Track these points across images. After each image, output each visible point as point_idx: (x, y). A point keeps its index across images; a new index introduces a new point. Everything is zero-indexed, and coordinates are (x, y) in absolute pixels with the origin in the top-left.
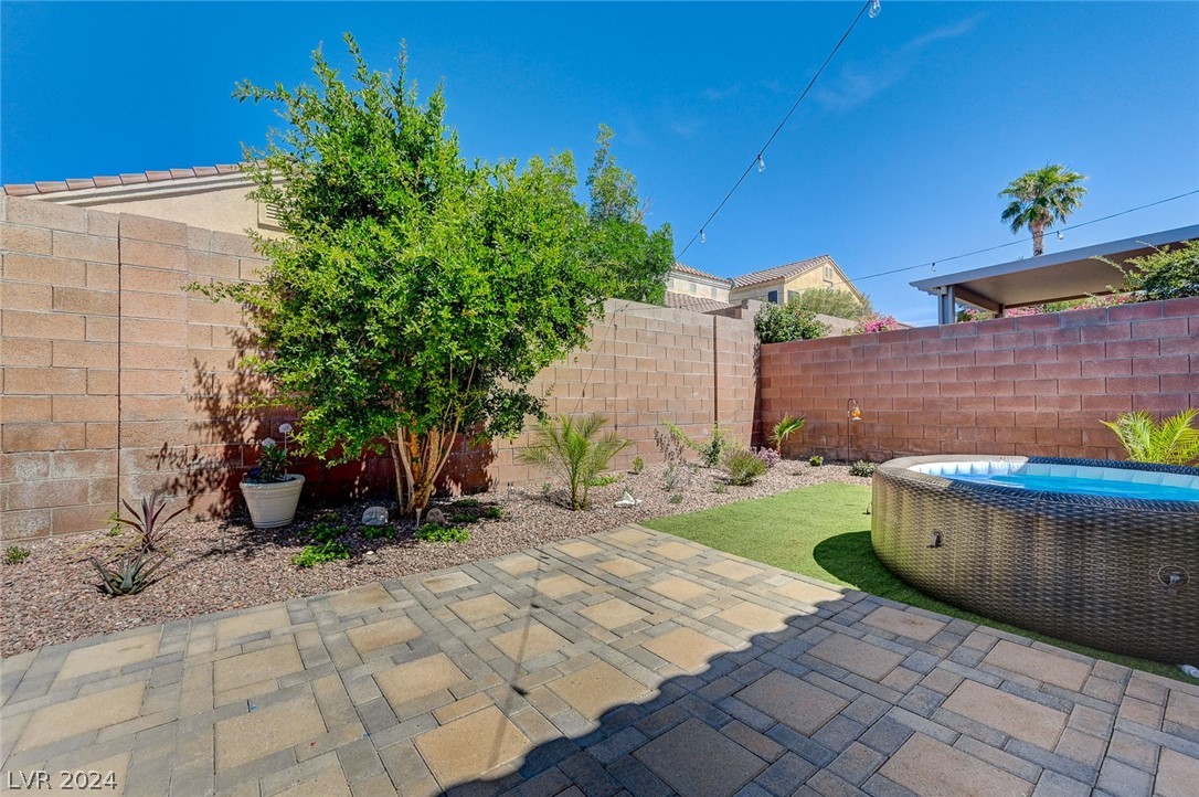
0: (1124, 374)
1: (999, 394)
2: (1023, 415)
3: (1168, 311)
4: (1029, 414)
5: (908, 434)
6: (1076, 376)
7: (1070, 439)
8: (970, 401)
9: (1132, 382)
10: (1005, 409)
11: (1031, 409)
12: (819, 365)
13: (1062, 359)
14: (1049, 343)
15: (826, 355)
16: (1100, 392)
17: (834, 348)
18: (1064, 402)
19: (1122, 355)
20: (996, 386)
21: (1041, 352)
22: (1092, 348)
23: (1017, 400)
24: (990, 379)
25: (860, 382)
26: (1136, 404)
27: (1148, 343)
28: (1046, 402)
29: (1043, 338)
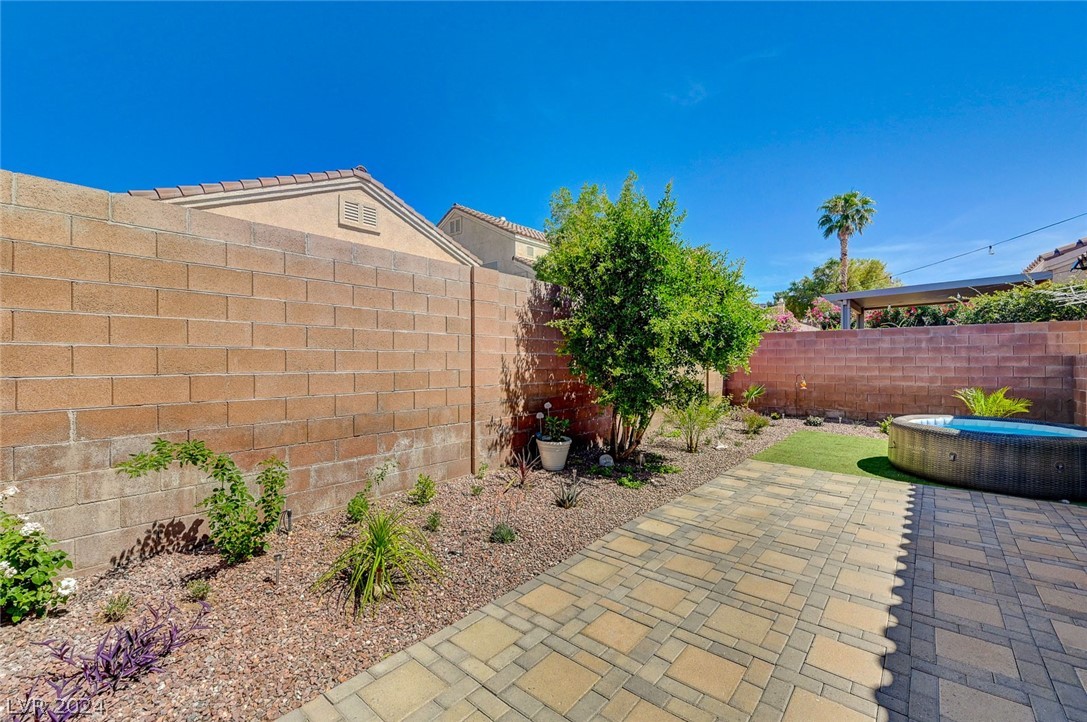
0: (965, 365)
1: (894, 374)
2: (908, 387)
3: (988, 330)
4: (911, 387)
5: (835, 398)
6: (938, 365)
7: (935, 402)
8: (876, 378)
9: (969, 370)
10: (897, 383)
11: (912, 384)
12: (773, 351)
13: (931, 355)
14: (924, 345)
15: (777, 344)
16: (952, 375)
17: (783, 340)
18: (932, 380)
19: (964, 354)
20: (892, 369)
21: (919, 350)
22: (948, 349)
23: (904, 378)
24: (889, 365)
25: (802, 363)
26: (971, 383)
27: (977, 348)
28: (921, 379)
29: (919, 341)
